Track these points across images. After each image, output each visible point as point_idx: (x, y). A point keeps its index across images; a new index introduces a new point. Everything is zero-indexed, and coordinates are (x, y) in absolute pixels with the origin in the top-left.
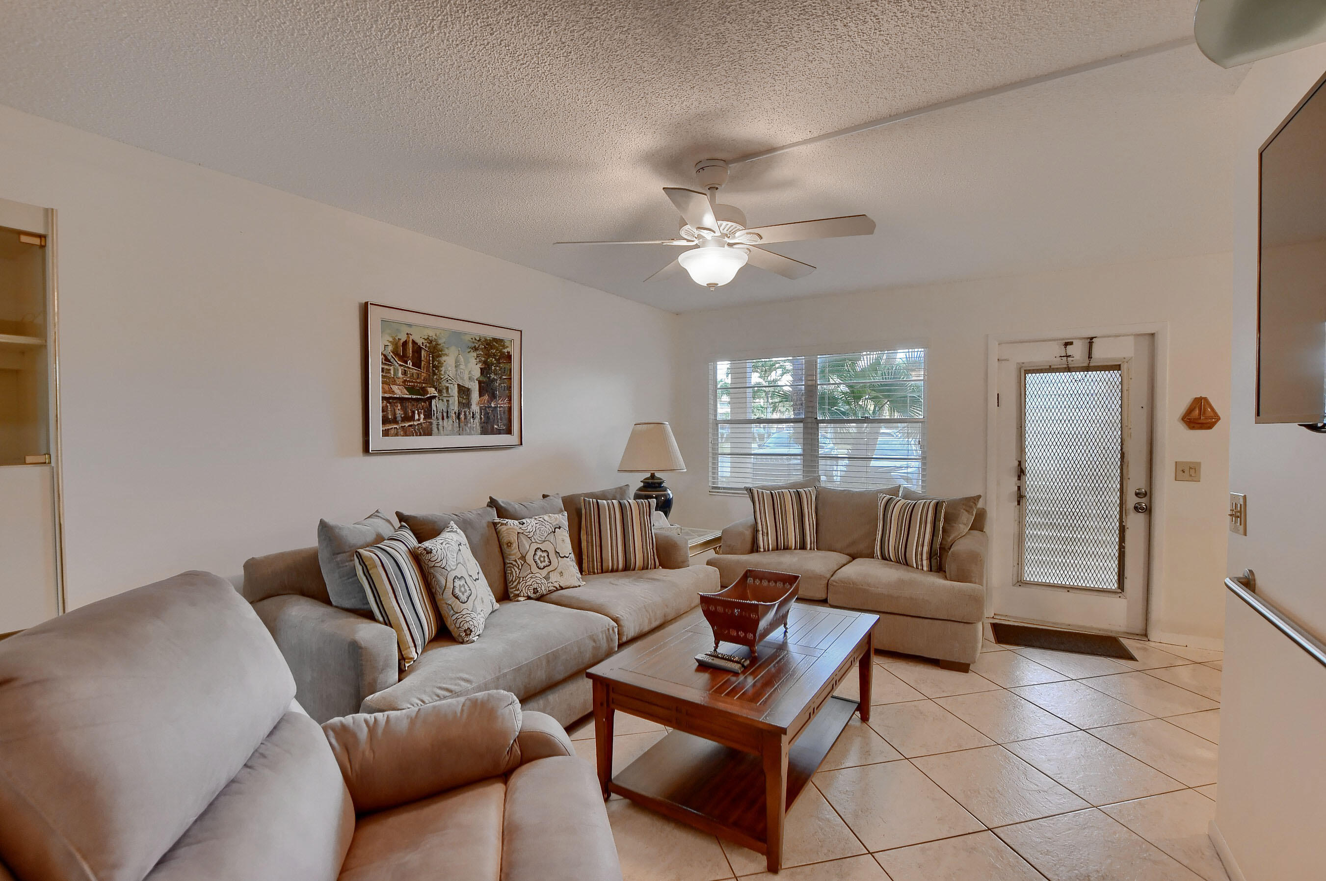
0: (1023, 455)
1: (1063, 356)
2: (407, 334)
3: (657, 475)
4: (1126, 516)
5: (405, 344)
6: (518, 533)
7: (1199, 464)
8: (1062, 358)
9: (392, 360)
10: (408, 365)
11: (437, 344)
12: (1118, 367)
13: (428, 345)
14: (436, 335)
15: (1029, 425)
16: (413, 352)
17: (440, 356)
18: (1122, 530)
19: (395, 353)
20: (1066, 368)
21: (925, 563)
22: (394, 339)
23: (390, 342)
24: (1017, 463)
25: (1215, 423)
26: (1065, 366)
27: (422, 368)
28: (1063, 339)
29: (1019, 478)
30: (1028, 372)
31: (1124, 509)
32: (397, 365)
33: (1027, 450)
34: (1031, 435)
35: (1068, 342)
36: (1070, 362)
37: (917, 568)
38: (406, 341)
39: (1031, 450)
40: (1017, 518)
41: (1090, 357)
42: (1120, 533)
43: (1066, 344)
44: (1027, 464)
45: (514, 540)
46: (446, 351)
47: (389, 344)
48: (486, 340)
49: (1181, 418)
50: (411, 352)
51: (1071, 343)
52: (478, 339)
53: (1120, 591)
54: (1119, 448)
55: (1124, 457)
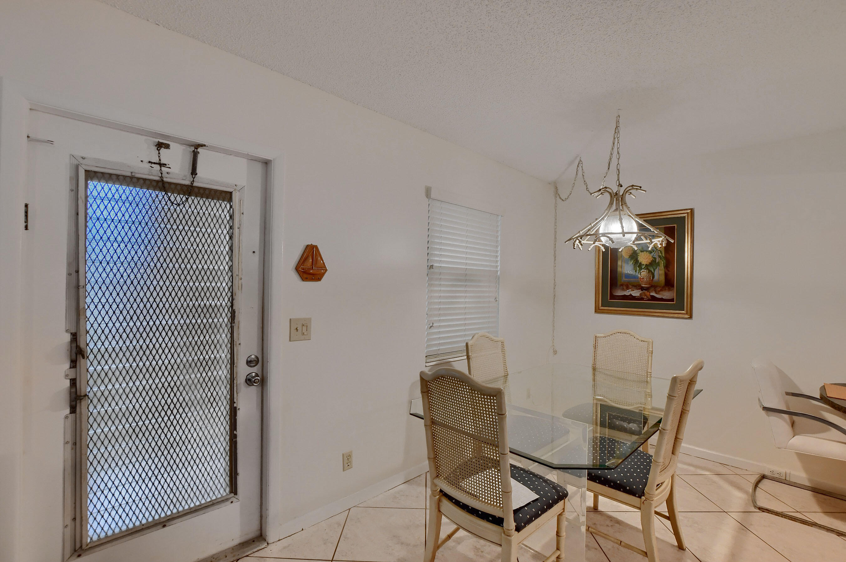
0: (82, 321)
1: (155, 163)
4: (237, 393)
7: (309, 320)
8: (153, 165)
12: (228, 195)
15: (93, 269)
20: (157, 182)
24: (67, 338)
25: (324, 274)
26: (157, 178)
28: (154, 136)
29: (74, 364)
30: (91, 175)
31: (235, 385)
33: (88, 313)
34: (96, 288)
35: (162, 143)
36: (165, 175)
39: (96, 313)
40: (69, 438)
41: (194, 172)
43: (160, 146)
44: (89, 338)
49: (294, 268)
51: (167, 146)
53: (233, 495)
54: (229, 304)
55: (234, 316)
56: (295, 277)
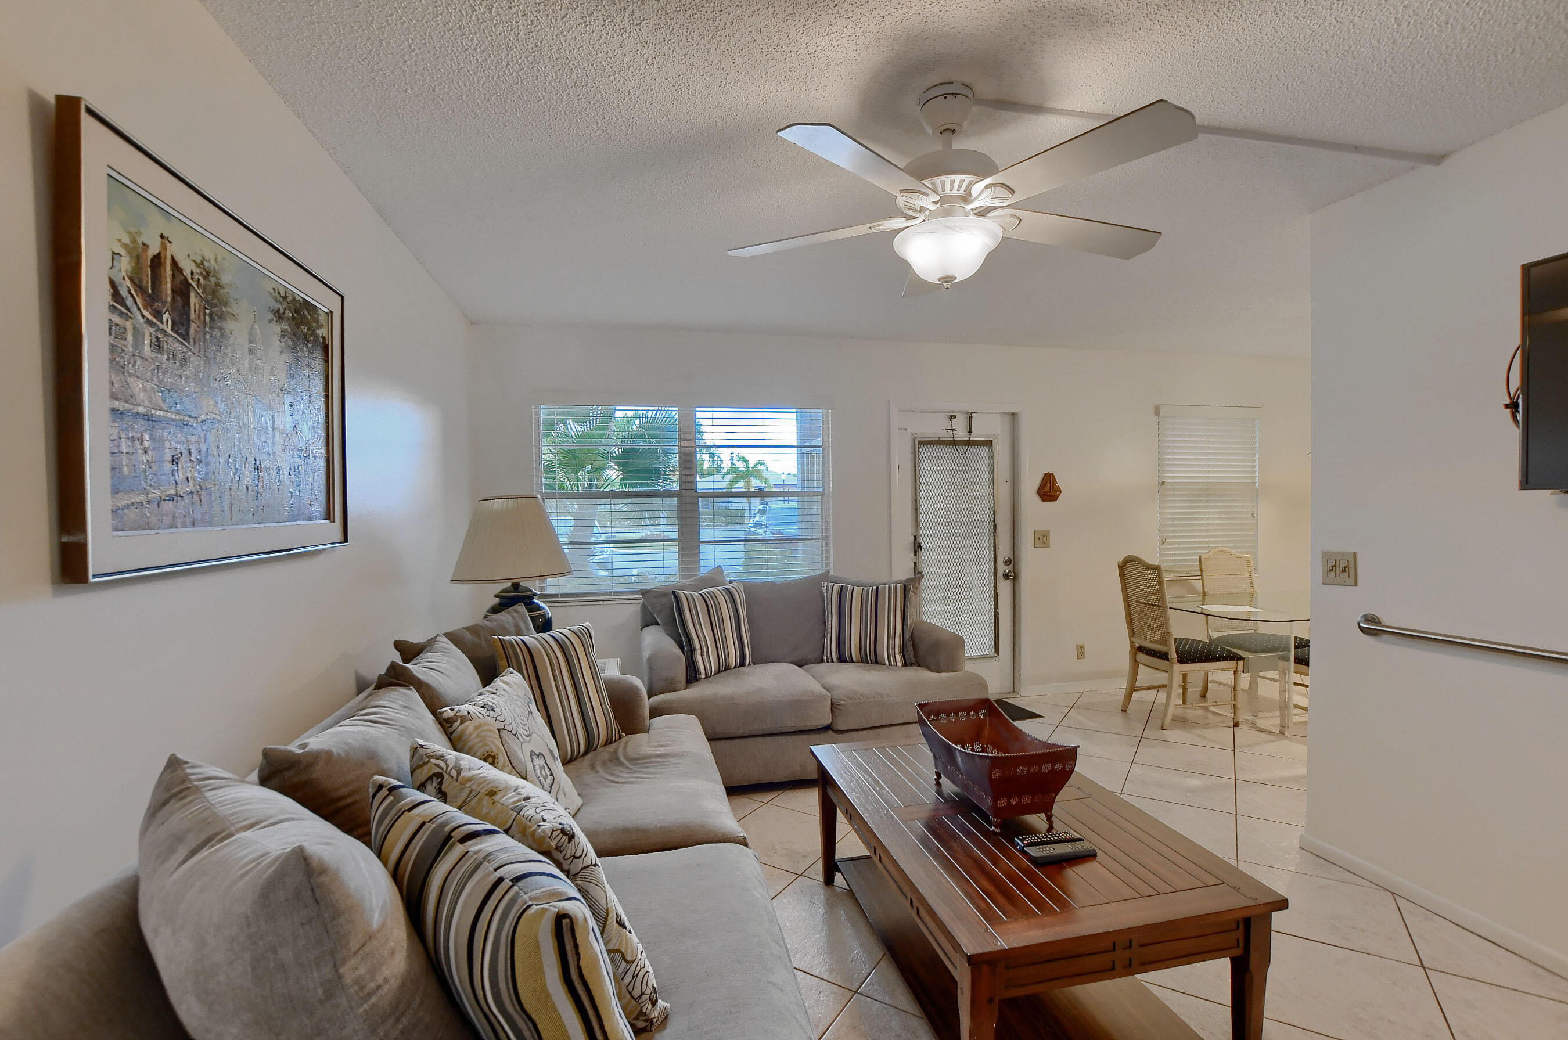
0: (918, 530)
1: (949, 429)
2: (162, 236)
3: (523, 584)
4: (998, 584)
5: (157, 261)
6: (499, 730)
7: (1049, 532)
8: (949, 431)
9: (129, 302)
10: (164, 327)
11: (218, 285)
12: (990, 442)
13: (202, 281)
14: (216, 260)
15: (923, 498)
16: (173, 291)
17: (221, 317)
18: (996, 596)
19: (135, 279)
20: (952, 441)
21: (898, 657)
22: (134, 241)
23: (125, 246)
24: (912, 539)
25: (1058, 495)
26: (952, 439)
27: (191, 341)
28: (948, 412)
29: (916, 553)
30: (921, 444)
31: (997, 576)
32: (142, 320)
33: (921, 525)
34: (924, 509)
35: (952, 415)
36: (955, 436)
37: (890, 665)
38: (159, 253)
39: (924, 524)
41: (970, 432)
42: (994, 600)
43: (951, 417)
44: (923, 539)
45: (497, 747)
46: (233, 309)
47: (123, 252)
48: (294, 299)
49: (1036, 492)
50: (169, 292)
51: (955, 417)
52: (283, 294)
53: (996, 655)
54: (991, 519)
55: (996, 528)
56: (1037, 499)
